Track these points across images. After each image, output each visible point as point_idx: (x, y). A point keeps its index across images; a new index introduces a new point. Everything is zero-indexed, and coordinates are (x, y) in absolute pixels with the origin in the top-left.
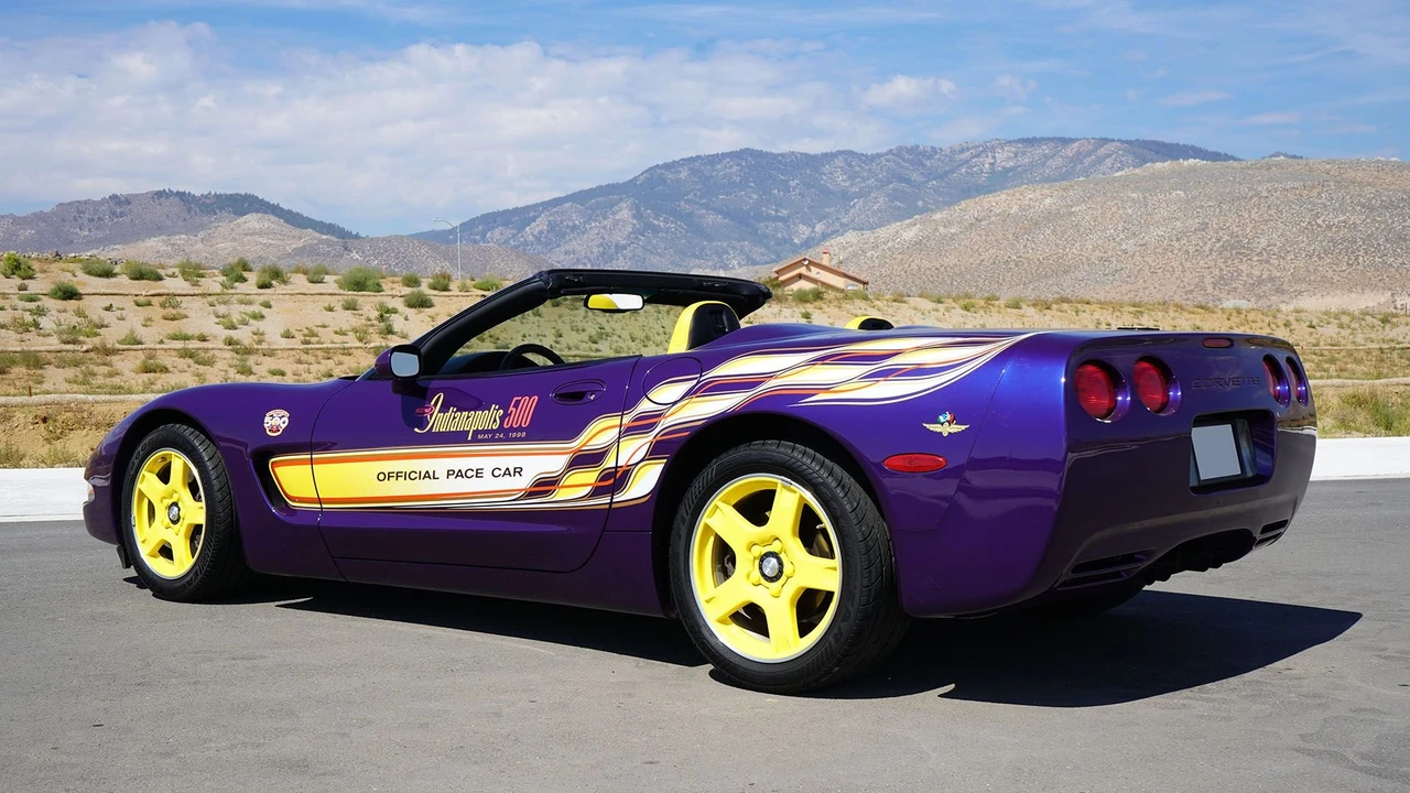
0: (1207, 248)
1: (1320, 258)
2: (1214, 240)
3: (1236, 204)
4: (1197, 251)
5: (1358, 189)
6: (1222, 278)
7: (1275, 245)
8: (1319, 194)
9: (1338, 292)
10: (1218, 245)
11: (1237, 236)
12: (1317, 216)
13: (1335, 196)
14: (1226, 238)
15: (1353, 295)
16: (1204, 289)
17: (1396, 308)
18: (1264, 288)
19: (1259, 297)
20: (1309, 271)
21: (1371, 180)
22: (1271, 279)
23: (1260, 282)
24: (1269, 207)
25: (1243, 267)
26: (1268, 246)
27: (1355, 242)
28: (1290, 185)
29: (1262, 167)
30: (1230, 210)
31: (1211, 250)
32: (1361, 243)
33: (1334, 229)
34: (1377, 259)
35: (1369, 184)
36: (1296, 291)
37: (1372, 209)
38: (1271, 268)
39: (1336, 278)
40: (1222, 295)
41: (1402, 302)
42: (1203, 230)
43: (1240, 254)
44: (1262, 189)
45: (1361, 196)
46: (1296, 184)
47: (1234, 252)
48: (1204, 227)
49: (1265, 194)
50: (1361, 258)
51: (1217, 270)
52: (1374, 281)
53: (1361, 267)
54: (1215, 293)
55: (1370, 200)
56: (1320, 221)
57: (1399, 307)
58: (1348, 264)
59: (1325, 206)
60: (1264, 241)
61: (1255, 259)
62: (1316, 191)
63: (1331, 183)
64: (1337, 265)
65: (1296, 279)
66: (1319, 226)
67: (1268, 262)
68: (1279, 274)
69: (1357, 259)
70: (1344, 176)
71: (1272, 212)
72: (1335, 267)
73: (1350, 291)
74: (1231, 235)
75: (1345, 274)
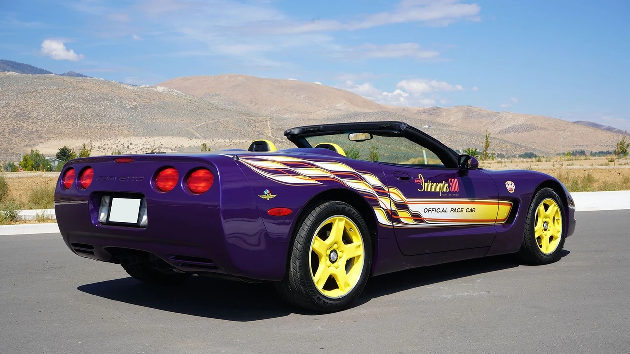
0: (8, 115)
1: (60, 122)
2: (12, 112)
3: (25, 95)
4: (3, 116)
5: (82, 91)
6: (14, 130)
7: (41, 115)
8: (64, 92)
9: (67, 138)
10: (14, 114)
11: (24, 110)
12: (62, 103)
13: (71, 94)
14: (18, 111)
15: (74, 140)
16: (4, 135)
17: (92, 147)
18: (33, 136)
19: (30, 140)
20: (54, 128)
21: (89, 88)
22: (37, 131)
23: (32, 132)
24: (40, 97)
25: (25, 125)
26: (38, 116)
27: (77, 116)
28: (52, 87)
29: (42, 78)
30: (22, 98)
31: (10, 116)
32: (80, 116)
33: (69, 109)
34: (86, 124)
35: (88, 89)
36: (48, 137)
37: (87, 101)
38: (37, 126)
39: (67, 132)
40: (12, 138)
41: (95, 144)
42: (7, 106)
43: (24, 119)
44: (39, 89)
45: (83, 94)
46: (55, 87)
47: (21, 118)
48: (8, 105)
49: (40, 91)
50: (79, 123)
51: (12, 126)
52: (83, 134)
53: (78, 127)
54: (10, 137)
55: (86, 97)
56: (63, 105)
57: (93, 146)
58: (73, 126)
59: (66, 98)
60: (36, 114)
61: (30, 121)
62: (63, 91)
63: (71, 88)
64: (68, 126)
65: (48, 132)
66: (62, 107)
67: (36, 123)
68: (41, 129)
69: (77, 123)
70: (78, 85)
71: (41, 100)
72: (67, 127)
73: (72, 138)
74: (21, 109)
75: (70, 130)
